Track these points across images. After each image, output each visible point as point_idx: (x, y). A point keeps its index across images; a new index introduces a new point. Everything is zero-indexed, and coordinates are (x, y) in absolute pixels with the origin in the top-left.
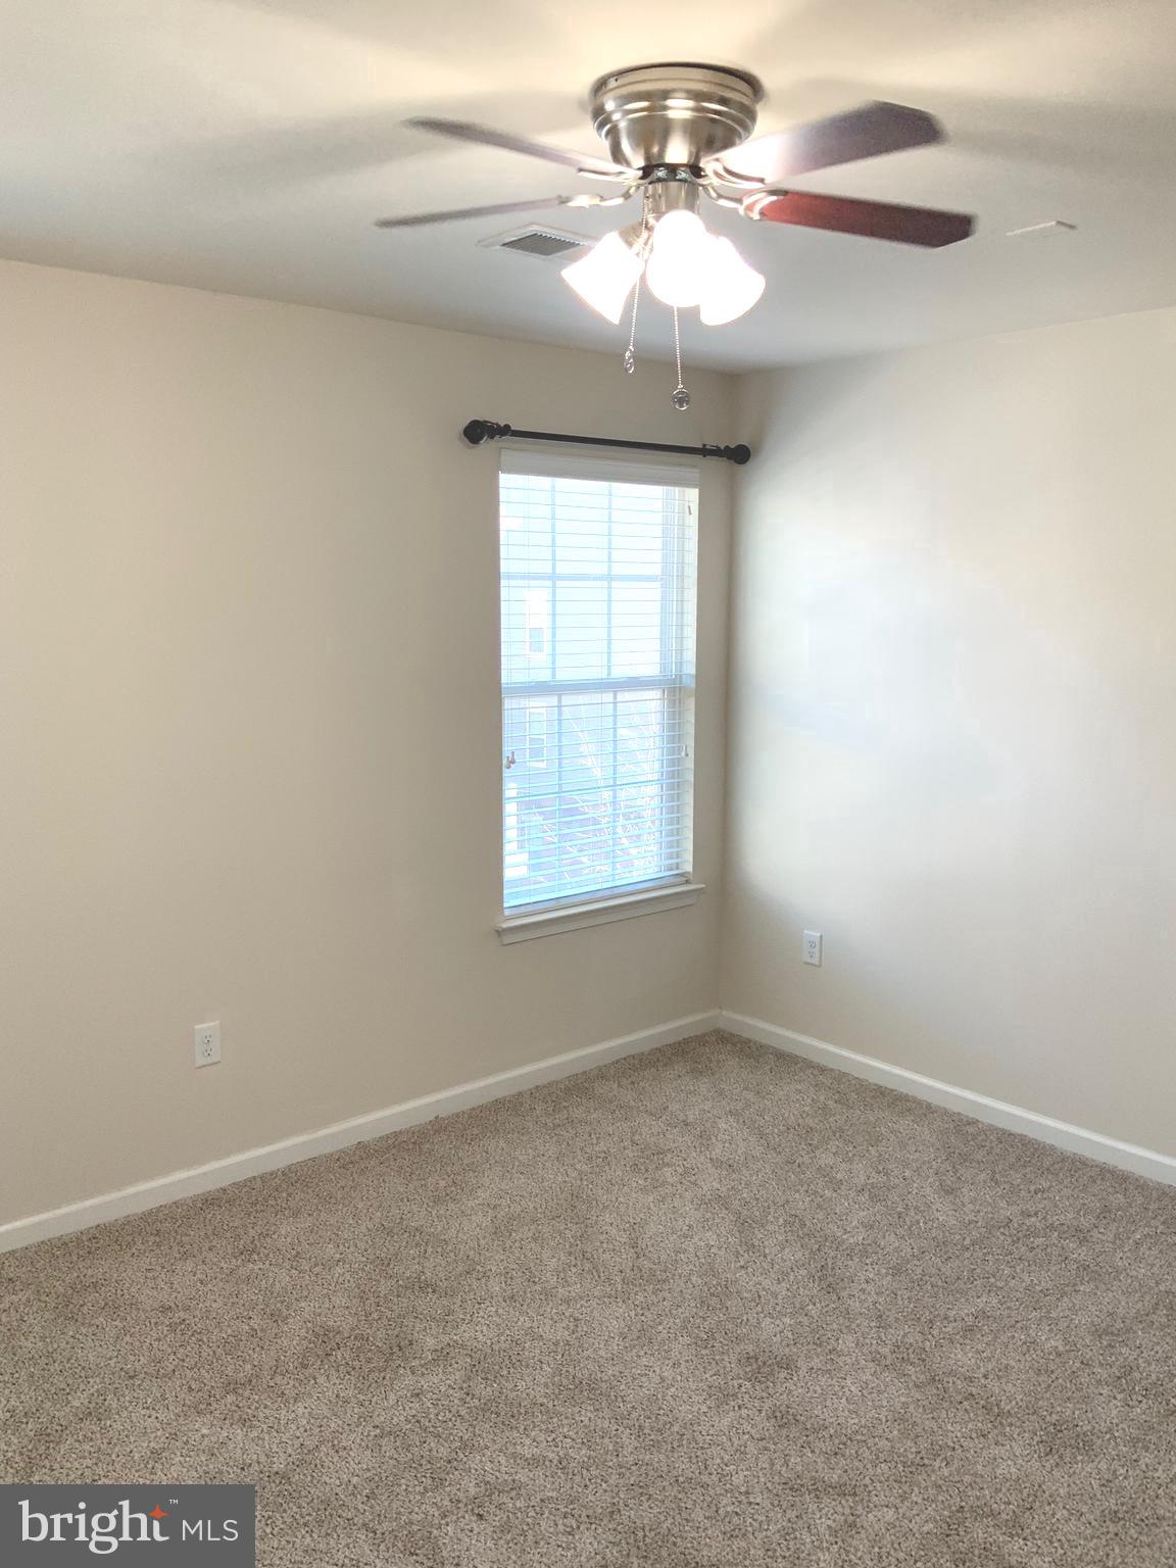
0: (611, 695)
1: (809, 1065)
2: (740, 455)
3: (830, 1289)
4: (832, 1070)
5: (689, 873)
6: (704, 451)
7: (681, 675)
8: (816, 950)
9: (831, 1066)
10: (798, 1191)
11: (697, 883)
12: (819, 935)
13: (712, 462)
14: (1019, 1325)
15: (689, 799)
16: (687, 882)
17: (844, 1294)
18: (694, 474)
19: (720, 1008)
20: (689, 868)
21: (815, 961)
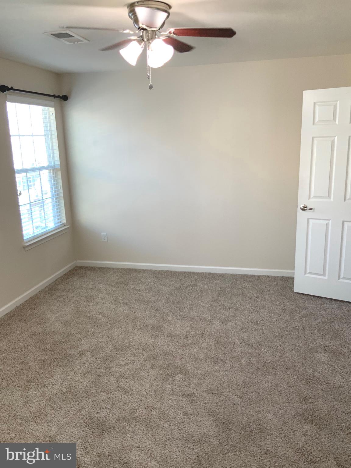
0: (38, 172)
1: (109, 269)
2: (65, 98)
3: (157, 310)
4: (115, 268)
5: (65, 223)
6: (54, 96)
7: (55, 165)
8: (106, 238)
9: (114, 267)
10: (132, 294)
11: (68, 225)
12: (106, 234)
13: (57, 100)
14: (199, 304)
15: (62, 201)
16: (65, 226)
17: (161, 310)
18: (52, 103)
19: (76, 260)
20: (65, 221)
21: (106, 241)
